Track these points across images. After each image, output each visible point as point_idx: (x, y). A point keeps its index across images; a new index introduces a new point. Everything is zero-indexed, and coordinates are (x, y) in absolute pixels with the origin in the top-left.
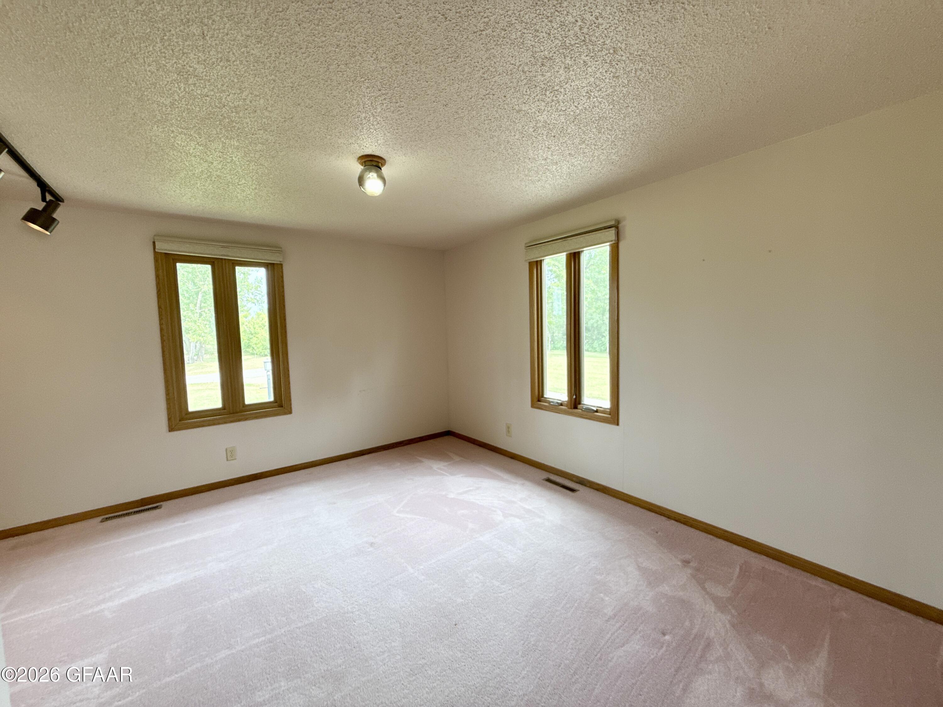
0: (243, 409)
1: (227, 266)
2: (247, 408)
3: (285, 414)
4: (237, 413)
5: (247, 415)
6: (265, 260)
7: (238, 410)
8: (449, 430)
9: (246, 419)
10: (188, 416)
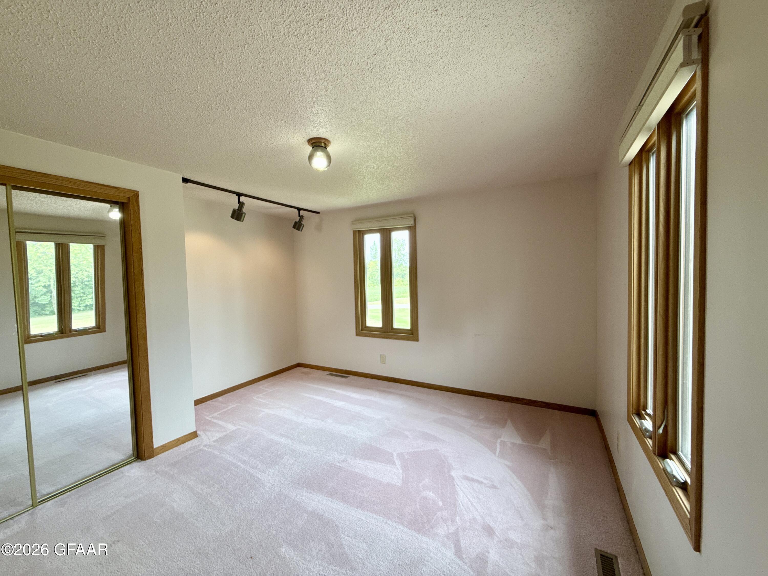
0: (392, 331)
1: (386, 233)
2: (394, 331)
3: (413, 340)
4: (388, 332)
5: (391, 335)
6: (406, 225)
7: (389, 331)
8: (595, 409)
9: (391, 338)
10: (365, 329)
